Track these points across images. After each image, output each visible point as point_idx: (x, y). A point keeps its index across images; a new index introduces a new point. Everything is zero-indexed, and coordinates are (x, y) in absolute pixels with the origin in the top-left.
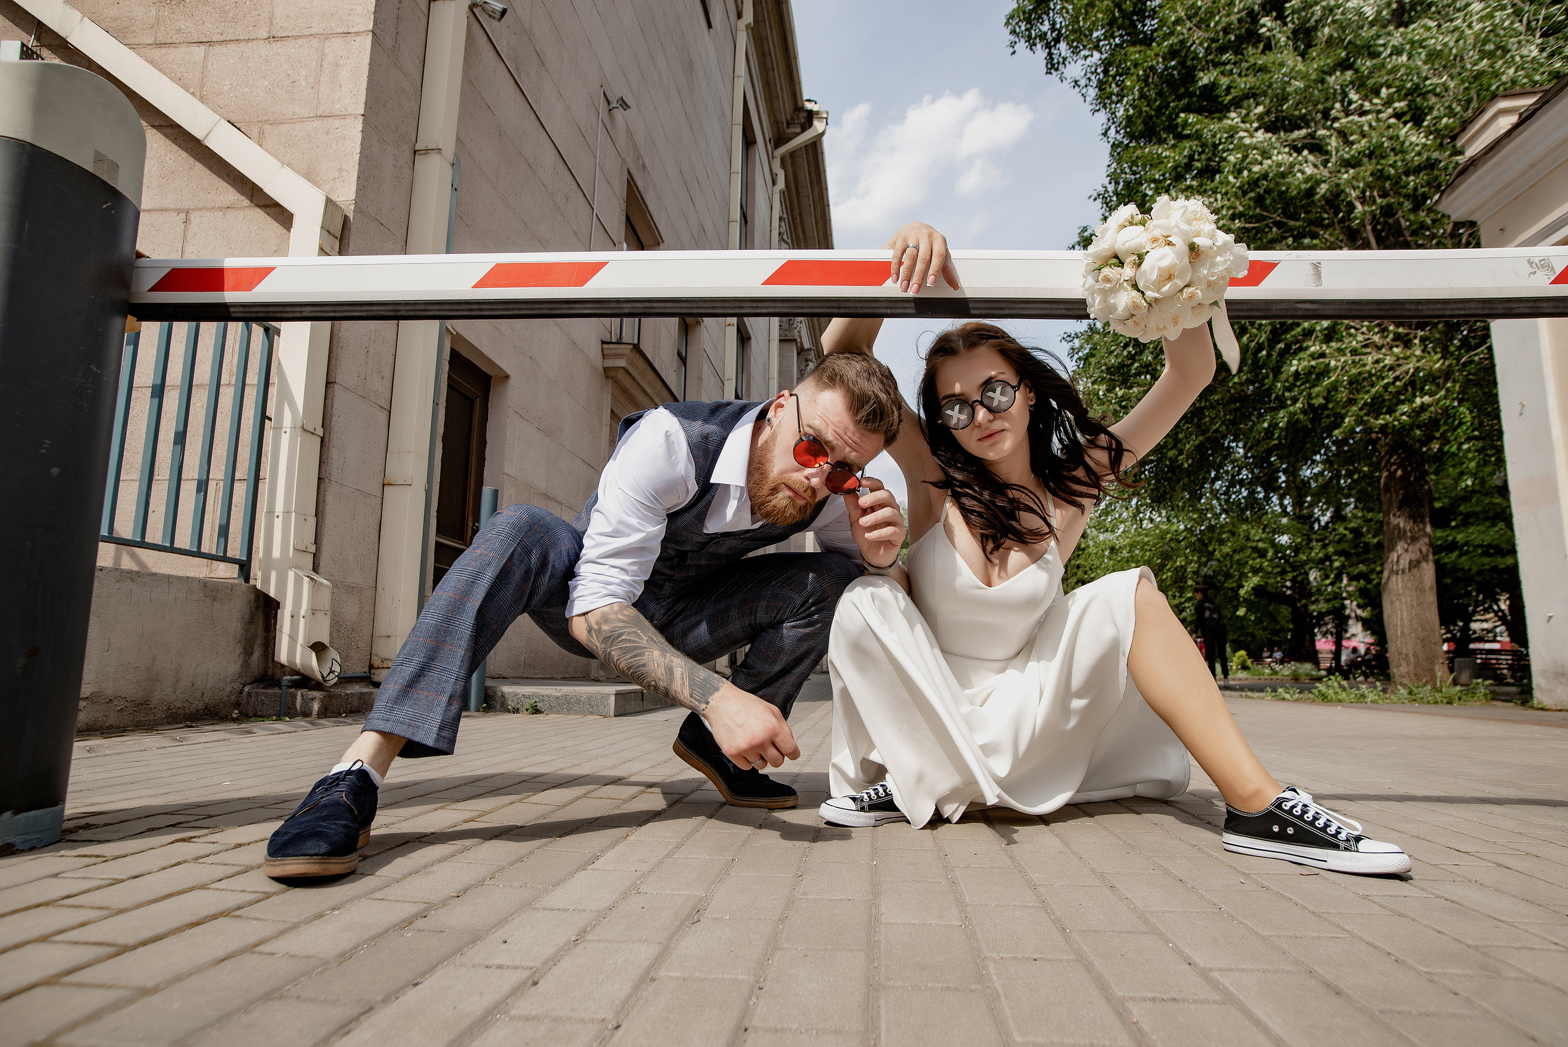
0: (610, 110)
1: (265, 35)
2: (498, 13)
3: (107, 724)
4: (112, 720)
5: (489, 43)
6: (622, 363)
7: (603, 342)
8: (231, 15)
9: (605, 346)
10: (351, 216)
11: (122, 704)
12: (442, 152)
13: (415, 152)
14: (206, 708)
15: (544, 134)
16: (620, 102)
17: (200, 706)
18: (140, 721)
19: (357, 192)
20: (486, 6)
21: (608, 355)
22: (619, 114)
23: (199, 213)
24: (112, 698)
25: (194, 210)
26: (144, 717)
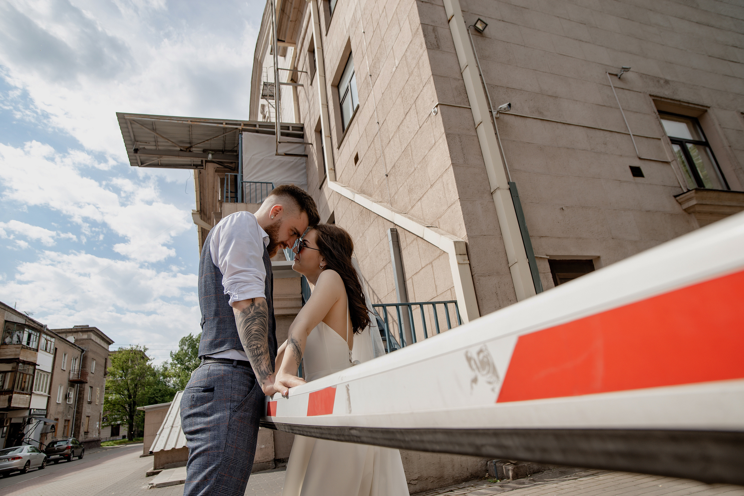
0: (619, 78)
1: (430, 186)
2: (507, 108)
3: (428, 488)
4: (430, 486)
5: (517, 117)
6: (694, 202)
7: (675, 197)
8: (422, 185)
9: (678, 198)
10: (467, 242)
11: (432, 480)
12: (500, 188)
13: (492, 193)
14: (472, 475)
15: (573, 127)
16: (623, 70)
17: (468, 474)
18: (442, 485)
19: (467, 231)
20: (501, 109)
21: (682, 202)
22: (628, 75)
23: (434, 262)
24: (427, 478)
25: (433, 261)
26: (443, 483)
